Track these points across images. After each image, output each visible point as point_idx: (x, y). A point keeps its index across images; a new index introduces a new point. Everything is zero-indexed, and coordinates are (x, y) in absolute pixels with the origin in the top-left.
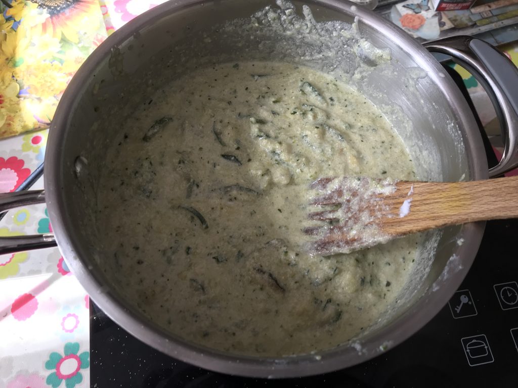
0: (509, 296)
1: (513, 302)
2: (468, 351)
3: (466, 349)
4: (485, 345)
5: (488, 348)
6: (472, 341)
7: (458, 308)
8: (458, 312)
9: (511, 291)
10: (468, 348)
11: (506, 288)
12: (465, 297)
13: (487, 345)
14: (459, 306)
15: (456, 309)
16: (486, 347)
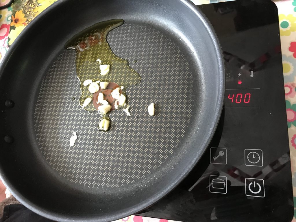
0: (254, 158)
1: (254, 162)
2: (212, 183)
3: (211, 182)
4: (224, 183)
5: (225, 185)
6: (216, 178)
7: (215, 158)
8: (214, 160)
9: (255, 155)
10: (212, 181)
11: (253, 152)
12: (222, 152)
13: (225, 183)
14: (216, 157)
15: (214, 158)
16: (224, 184)
